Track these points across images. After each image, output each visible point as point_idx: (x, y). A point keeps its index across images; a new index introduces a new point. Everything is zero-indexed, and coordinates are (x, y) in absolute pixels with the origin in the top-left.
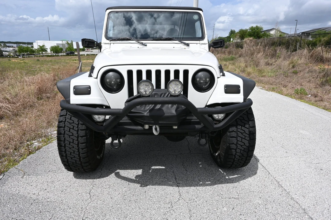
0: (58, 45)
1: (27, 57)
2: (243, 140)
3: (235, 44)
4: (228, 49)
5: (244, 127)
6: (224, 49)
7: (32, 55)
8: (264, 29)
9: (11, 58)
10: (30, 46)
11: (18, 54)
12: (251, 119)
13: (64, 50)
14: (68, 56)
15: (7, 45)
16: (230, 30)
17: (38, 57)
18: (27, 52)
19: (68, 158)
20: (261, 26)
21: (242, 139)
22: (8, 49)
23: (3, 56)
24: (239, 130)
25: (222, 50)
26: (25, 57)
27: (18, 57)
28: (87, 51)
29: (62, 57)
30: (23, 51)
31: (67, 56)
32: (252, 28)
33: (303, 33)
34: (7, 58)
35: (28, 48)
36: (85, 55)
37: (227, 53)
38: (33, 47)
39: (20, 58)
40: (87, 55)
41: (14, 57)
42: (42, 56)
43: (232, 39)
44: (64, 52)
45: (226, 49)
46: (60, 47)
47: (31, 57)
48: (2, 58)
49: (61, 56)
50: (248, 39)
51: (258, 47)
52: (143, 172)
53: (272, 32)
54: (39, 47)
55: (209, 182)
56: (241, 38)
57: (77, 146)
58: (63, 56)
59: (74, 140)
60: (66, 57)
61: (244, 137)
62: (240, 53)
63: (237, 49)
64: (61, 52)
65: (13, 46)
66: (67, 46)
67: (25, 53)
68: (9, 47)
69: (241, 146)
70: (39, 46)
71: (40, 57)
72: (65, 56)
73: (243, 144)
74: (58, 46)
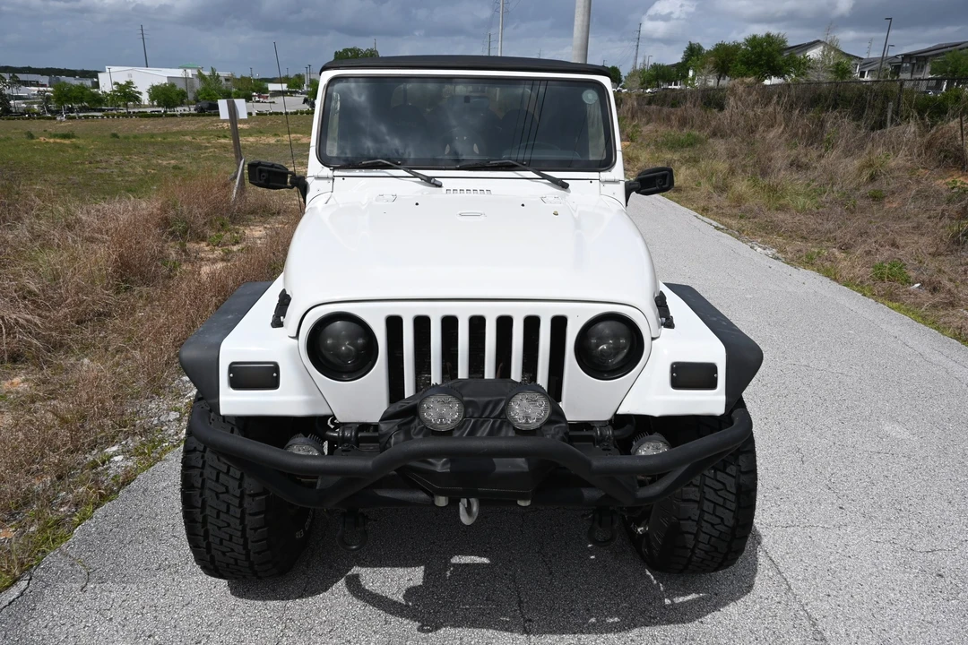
0: (174, 81)
1: (80, 117)
2: (720, 511)
3: (700, 94)
4: (679, 111)
5: (724, 471)
6: (666, 110)
7: (95, 110)
8: (790, 44)
9: (34, 119)
10: (88, 83)
11: (53, 106)
12: (746, 449)
13: (191, 96)
14: (203, 116)
15: (22, 77)
16: (687, 45)
17: (113, 117)
18: (82, 102)
19: (213, 552)
20: (780, 35)
21: (715, 508)
22: (24, 91)
23: (11, 112)
24: (708, 481)
25: (660, 111)
26: (74, 118)
27: (55, 119)
28: (258, 102)
29: (185, 118)
30: (69, 100)
31: (200, 118)
32: (754, 42)
33: (907, 57)
34: (23, 119)
35: (82, 88)
36: (254, 114)
37: (675, 122)
38: (97, 85)
39: (61, 121)
40: (257, 114)
41: (44, 118)
42: (127, 117)
43: (691, 73)
44: (189, 104)
45: (673, 110)
46: (178, 89)
47: (93, 116)
48: (9, 119)
49: (182, 115)
50: (743, 83)
51: (770, 109)
52: (427, 576)
53: (814, 53)
54: (115, 88)
55: (616, 619)
56: (718, 71)
57: (238, 521)
58: (188, 115)
59: (231, 507)
60: (197, 118)
61: (720, 501)
62: (713, 123)
63: (706, 111)
64: (182, 104)
65: (37, 82)
66: (198, 85)
67: (76, 106)
68: (27, 84)
69: (713, 525)
70: (116, 83)
71: (118, 117)
72: (193, 115)
73: (718, 521)
74: (173, 86)
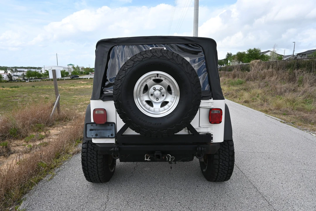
0: (65, 69)
1: (33, 81)
3: (239, 67)
4: (233, 72)
6: (227, 72)
7: (39, 79)
8: (262, 51)
9: (19, 82)
10: (39, 71)
11: (26, 78)
13: (70, 74)
14: (72, 79)
15: (18, 70)
16: (227, 53)
17: (44, 81)
18: (35, 76)
20: (259, 49)
22: (19, 74)
23: (12, 80)
25: (225, 73)
26: (31, 81)
27: (25, 82)
28: (91, 75)
29: (67, 80)
30: (32, 76)
31: (72, 80)
32: (250, 51)
34: (15, 82)
35: (36, 72)
36: (89, 79)
37: (231, 77)
38: (41, 71)
39: (27, 82)
40: (90, 79)
41: (22, 82)
42: (48, 80)
43: (229, 62)
44: (69, 76)
45: (230, 72)
46: (66, 71)
47: (37, 81)
48: (11, 82)
49: (66, 80)
50: (256, 62)
54: (45, 72)
56: (239, 60)
58: (67, 79)
60: (70, 80)
62: (247, 76)
63: (243, 72)
64: (67, 76)
65: (24, 71)
66: (72, 70)
67: (33, 78)
68: (20, 71)
70: (46, 70)
71: (45, 81)
72: (69, 79)
74: (65, 71)
